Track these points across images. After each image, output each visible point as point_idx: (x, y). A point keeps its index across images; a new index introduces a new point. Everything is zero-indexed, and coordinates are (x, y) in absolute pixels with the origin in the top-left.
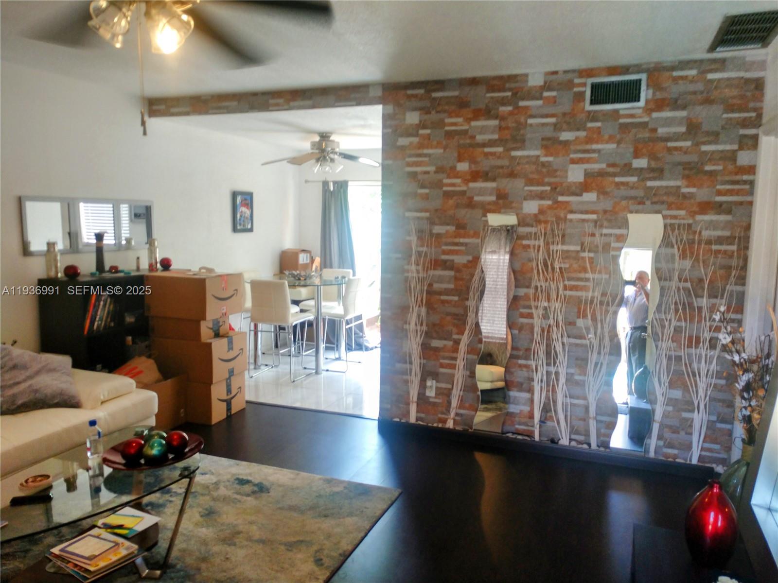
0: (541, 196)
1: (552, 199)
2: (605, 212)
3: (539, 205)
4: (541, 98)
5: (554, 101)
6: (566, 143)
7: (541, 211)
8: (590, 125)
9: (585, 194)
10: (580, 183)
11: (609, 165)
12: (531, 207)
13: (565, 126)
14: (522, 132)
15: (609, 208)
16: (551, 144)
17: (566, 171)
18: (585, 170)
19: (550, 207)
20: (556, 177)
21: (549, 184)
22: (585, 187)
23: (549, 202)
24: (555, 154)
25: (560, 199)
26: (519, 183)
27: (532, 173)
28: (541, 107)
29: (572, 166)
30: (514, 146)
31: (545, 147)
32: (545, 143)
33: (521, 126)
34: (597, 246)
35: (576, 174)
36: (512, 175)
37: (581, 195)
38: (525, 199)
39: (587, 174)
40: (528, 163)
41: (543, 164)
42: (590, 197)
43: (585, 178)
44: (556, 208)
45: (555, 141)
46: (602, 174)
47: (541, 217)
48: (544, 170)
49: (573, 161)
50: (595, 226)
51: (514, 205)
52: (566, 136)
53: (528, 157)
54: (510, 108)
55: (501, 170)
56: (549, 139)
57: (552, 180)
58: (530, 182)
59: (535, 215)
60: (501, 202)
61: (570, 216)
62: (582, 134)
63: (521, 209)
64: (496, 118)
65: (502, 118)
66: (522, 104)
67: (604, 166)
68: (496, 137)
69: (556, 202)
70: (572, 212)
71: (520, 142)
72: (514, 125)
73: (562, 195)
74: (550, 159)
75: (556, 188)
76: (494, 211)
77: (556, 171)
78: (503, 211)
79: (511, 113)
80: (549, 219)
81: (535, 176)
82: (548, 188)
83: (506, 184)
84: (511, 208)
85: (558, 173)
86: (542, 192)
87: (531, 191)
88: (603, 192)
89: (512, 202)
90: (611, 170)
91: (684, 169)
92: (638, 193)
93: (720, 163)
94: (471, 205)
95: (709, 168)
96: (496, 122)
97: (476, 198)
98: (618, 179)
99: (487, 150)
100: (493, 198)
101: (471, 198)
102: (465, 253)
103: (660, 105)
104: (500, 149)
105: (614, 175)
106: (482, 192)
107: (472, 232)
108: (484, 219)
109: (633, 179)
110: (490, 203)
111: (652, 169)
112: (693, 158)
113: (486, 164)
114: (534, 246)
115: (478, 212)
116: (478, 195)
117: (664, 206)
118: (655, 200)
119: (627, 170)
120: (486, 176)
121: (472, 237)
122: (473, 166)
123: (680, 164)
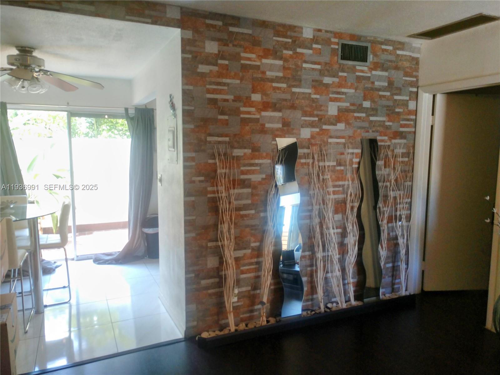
0: (312, 125)
1: (319, 127)
2: (350, 137)
3: (311, 132)
4: (311, 48)
5: (319, 52)
6: (327, 86)
7: (313, 137)
8: (341, 74)
9: (338, 124)
10: (336, 116)
11: (352, 104)
12: (306, 133)
13: (326, 73)
14: (299, 73)
15: (351, 135)
16: (318, 85)
17: (327, 107)
18: (338, 107)
19: (318, 134)
20: (321, 111)
21: (317, 116)
22: (338, 119)
23: (318, 130)
24: (321, 95)
25: (325, 127)
26: (298, 114)
27: (306, 106)
28: (311, 55)
29: (330, 103)
30: (294, 83)
31: (314, 87)
32: (314, 83)
33: (298, 68)
34: (345, 162)
35: (333, 109)
36: (293, 107)
37: (336, 125)
38: (302, 127)
39: (340, 110)
40: (304, 98)
41: (313, 100)
42: (341, 126)
43: (338, 112)
44: (322, 135)
45: (321, 82)
46: (347, 110)
47: (313, 141)
48: (314, 105)
49: (332, 100)
50: (345, 147)
51: (295, 131)
52: (327, 80)
53: (303, 93)
54: (291, 53)
55: (285, 103)
56: (316, 81)
57: (319, 113)
58: (305, 114)
59: (309, 139)
60: (285, 128)
61: (330, 140)
62: (336, 80)
63: (300, 134)
64: (281, 58)
65: (285, 60)
66: (299, 50)
67: (348, 104)
68: (281, 74)
69: (322, 130)
70: (331, 137)
71: (298, 82)
72: (294, 67)
73: (325, 124)
74: (318, 96)
75: (321, 119)
76: (281, 136)
77: (321, 106)
78: (287, 136)
79: (291, 57)
80: (317, 142)
81: (308, 109)
82: (316, 119)
83: (289, 114)
84: (293, 134)
85: (323, 108)
86: (313, 121)
87: (305, 121)
88: (348, 123)
89: (293, 129)
90: (352, 108)
91: (387, 110)
92: (366, 125)
93: (402, 107)
94: (263, 131)
95: (397, 110)
96: (281, 63)
97: (267, 125)
98: (356, 115)
99: (275, 85)
100: (280, 126)
101: (263, 125)
102: (260, 173)
103: (376, 66)
104: (284, 85)
105: (354, 111)
106: (271, 120)
107: (264, 154)
108: (274, 142)
109: (363, 115)
110: (277, 130)
111: (373, 109)
112: (391, 103)
113: (274, 97)
114: (308, 163)
115: (269, 137)
116: (269, 123)
117: (378, 134)
118: (374, 130)
119: (360, 108)
120: (274, 107)
121: (265, 158)
122: (264, 97)
123: (385, 106)
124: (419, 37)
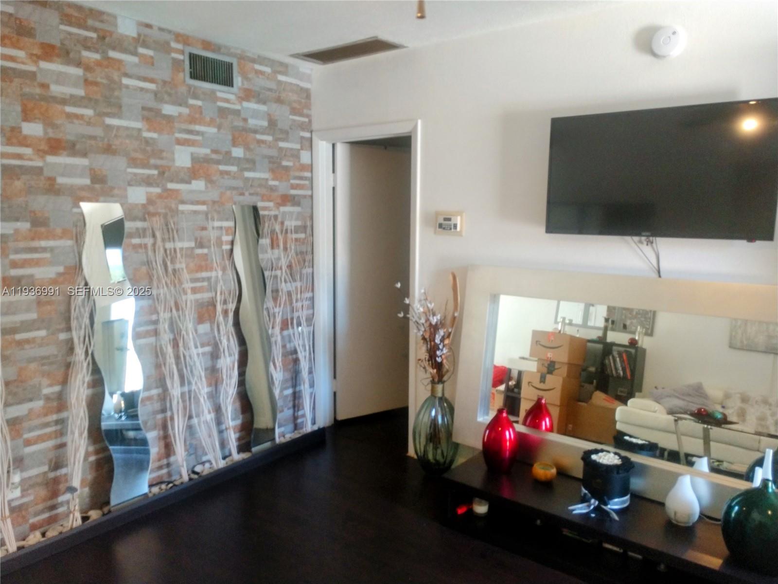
0: (148, 182)
1: (160, 186)
2: (214, 202)
3: (147, 193)
4: (135, 53)
5: (150, 62)
6: (169, 119)
7: (150, 201)
8: (191, 102)
9: (193, 182)
10: (188, 168)
11: (215, 151)
12: (138, 195)
13: (166, 97)
14: (116, 93)
15: (217, 199)
16: (152, 117)
17: (173, 153)
18: (192, 154)
19: (160, 196)
20: (162, 159)
21: (156, 167)
22: (193, 174)
23: (158, 190)
24: (160, 131)
25: (171, 186)
26: (120, 162)
27: (135, 150)
28: (136, 65)
29: (177, 147)
30: (109, 110)
31: (146, 119)
32: (145, 113)
33: (113, 86)
34: (209, 241)
35: (182, 158)
36: (109, 150)
37: (190, 183)
38: (130, 185)
39: (195, 159)
40: (128, 136)
41: (147, 141)
42: (198, 185)
43: (192, 164)
44: (166, 198)
45: (158, 112)
46: (207, 160)
47: (151, 209)
48: (149, 148)
49: (179, 142)
50: (207, 219)
51: (116, 192)
52: (169, 109)
53: (127, 128)
54: (97, 56)
55: (93, 142)
56: (150, 110)
57: (159, 162)
58: (133, 162)
59: (144, 206)
60: (97, 186)
61: (181, 207)
62: (185, 111)
63: (126, 197)
64: (79, 64)
65: (88, 68)
66: (112, 54)
67: (208, 151)
68: (81, 92)
69: (166, 190)
70: (183, 202)
71: (117, 109)
72: (105, 81)
73: (172, 181)
74: (155, 135)
75: (164, 173)
76: (89, 200)
77: (162, 151)
78: (102, 199)
79: (98, 64)
80: (160, 211)
81: (139, 155)
82: (155, 172)
83: (102, 162)
84: (112, 196)
85: (164, 154)
86: (149, 176)
87: (135, 174)
88: (209, 181)
89: (112, 188)
90: (214, 156)
91: (270, 162)
92: (239, 183)
93: (291, 159)
94: (52, 188)
95: (285, 163)
96: (79, 72)
97: (60, 180)
98: (222, 168)
99: (69, 109)
100: (87, 181)
101: (52, 180)
102: (51, 263)
103: (248, 95)
104: (89, 112)
105: (218, 162)
106: (68, 171)
107: (59, 231)
108: (75, 210)
109: (234, 169)
110: (82, 188)
111: (247, 160)
112: (273, 153)
113: (71, 131)
114: (146, 246)
115: (64, 202)
116: (63, 175)
117: (259, 198)
118: (252, 191)
119: (228, 159)
120: (72, 148)
121: (61, 238)
122: (50, 130)
123: (266, 157)
124: (306, 58)
